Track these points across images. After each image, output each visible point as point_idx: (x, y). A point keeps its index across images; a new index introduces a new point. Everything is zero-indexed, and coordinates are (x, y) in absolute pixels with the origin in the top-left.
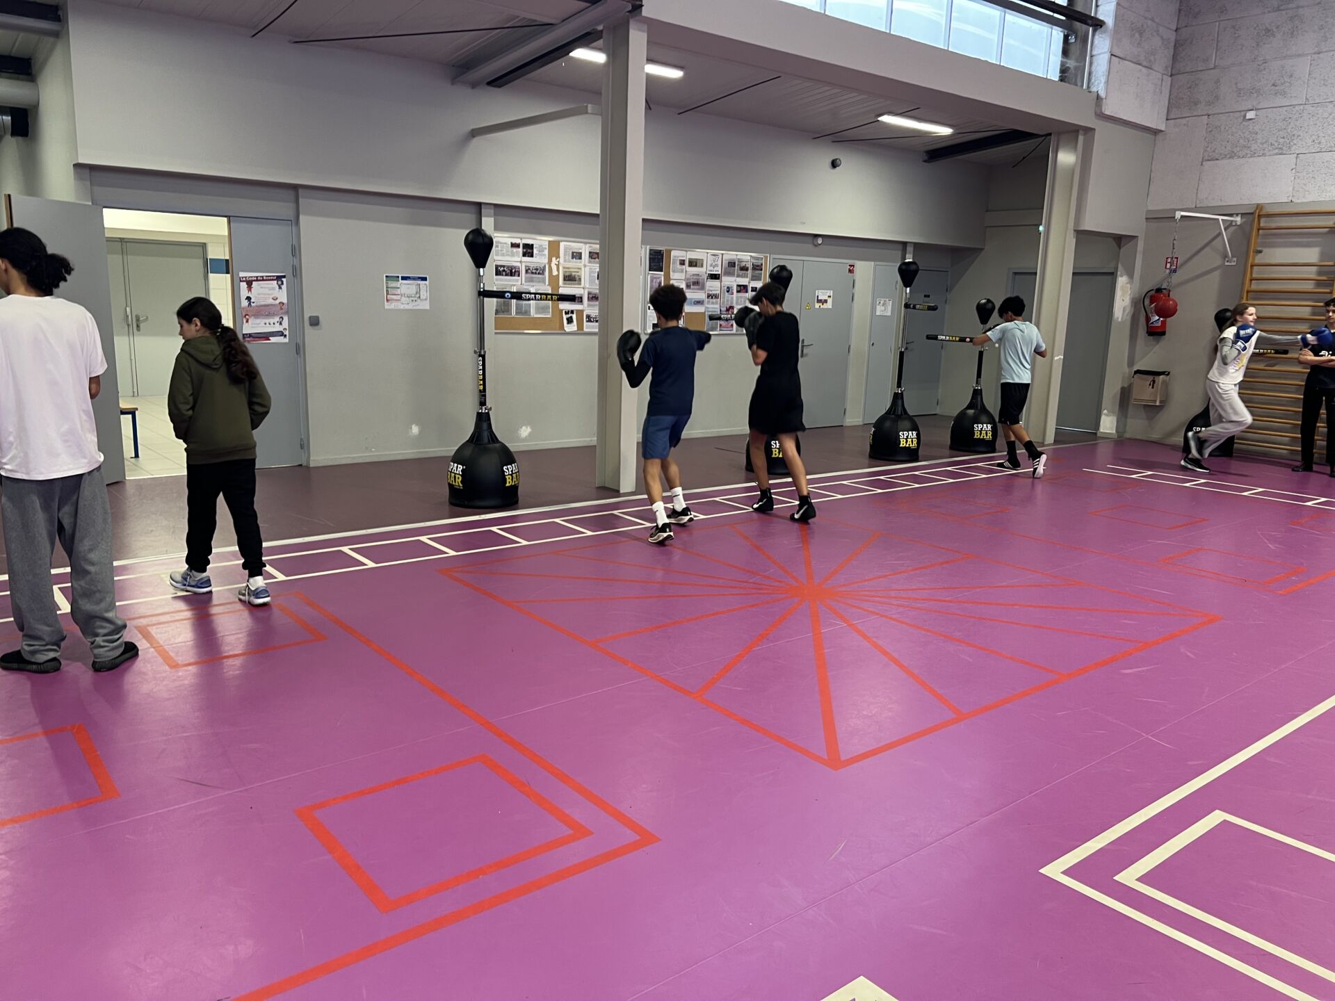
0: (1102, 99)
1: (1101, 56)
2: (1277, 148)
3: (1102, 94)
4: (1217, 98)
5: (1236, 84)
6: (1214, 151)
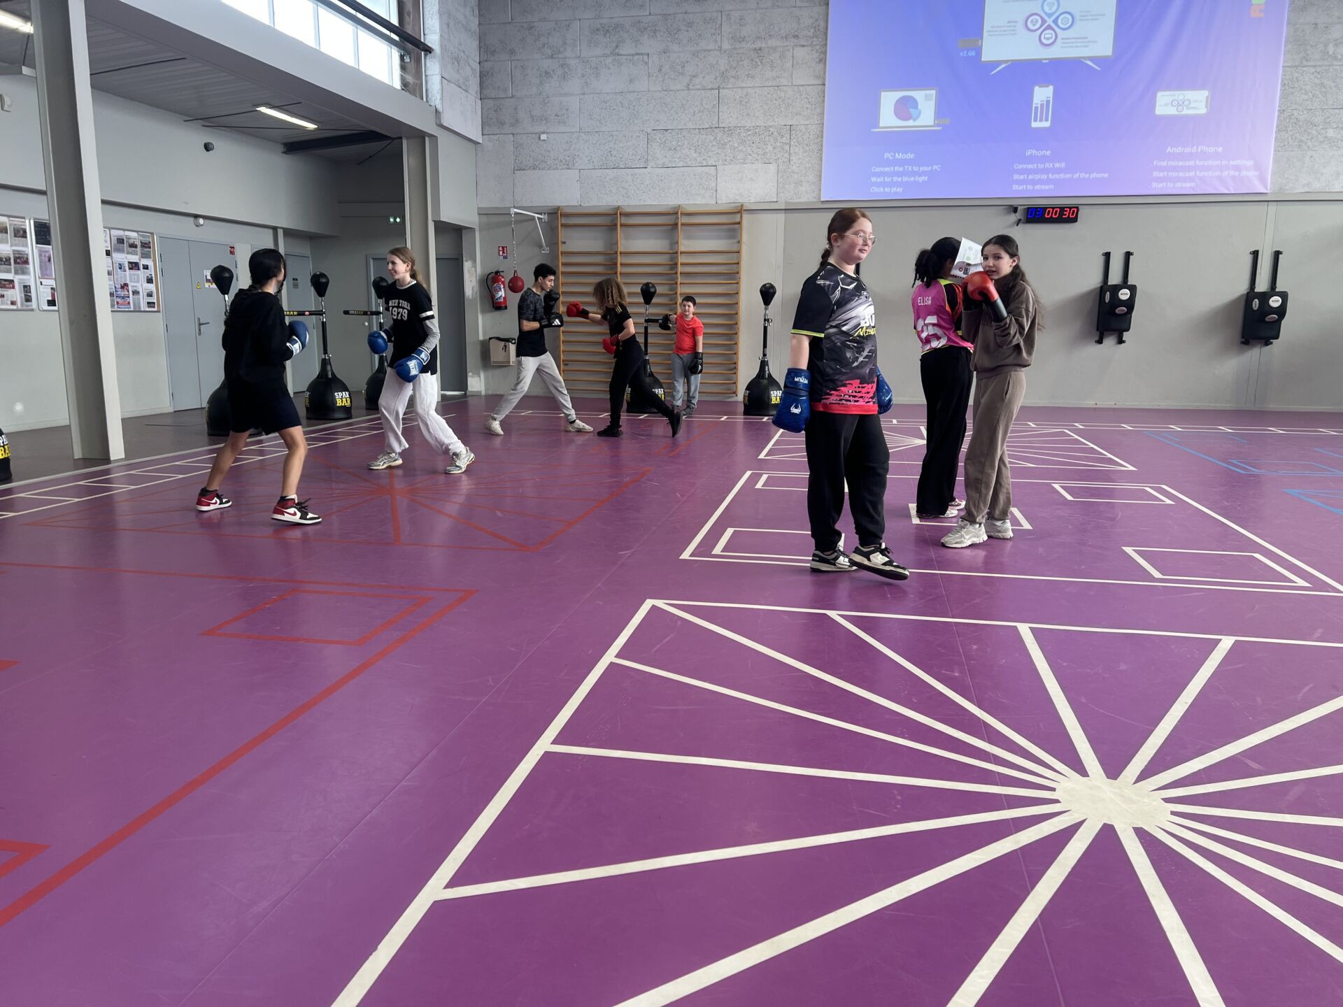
0: (440, 113)
1: (434, 77)
2: (564, 164)
3: (439, 108)
4: (517, 121)
5: (530, 111)
6: (521, 163)
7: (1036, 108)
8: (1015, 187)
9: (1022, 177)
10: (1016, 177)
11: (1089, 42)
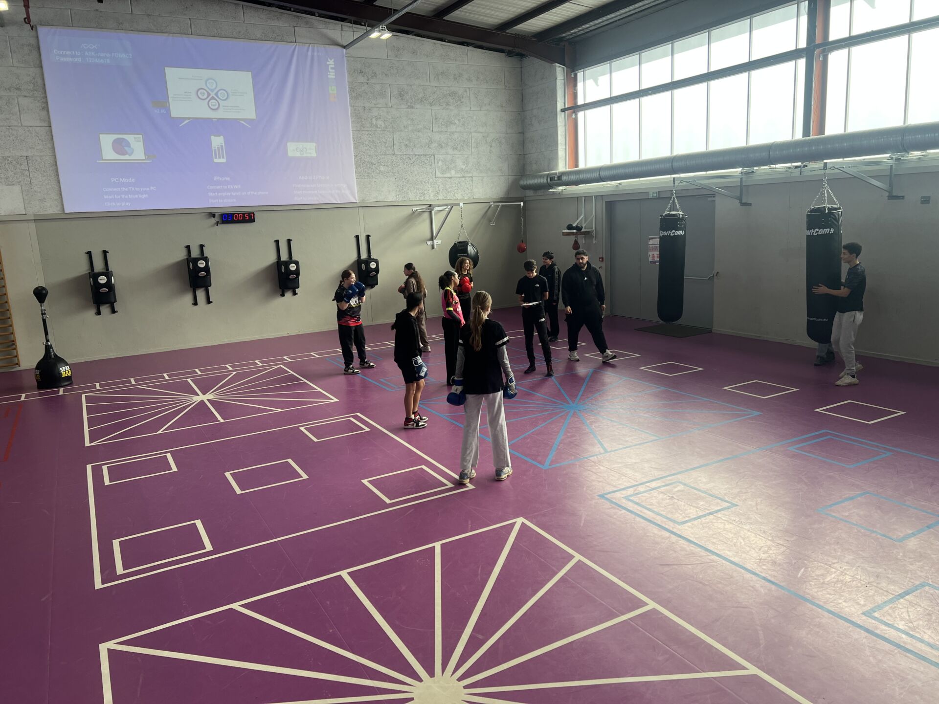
7: (215, 150)
8: (211, 201)
9: (214, 194)
10: (210, 194)
11: (240, 109)
